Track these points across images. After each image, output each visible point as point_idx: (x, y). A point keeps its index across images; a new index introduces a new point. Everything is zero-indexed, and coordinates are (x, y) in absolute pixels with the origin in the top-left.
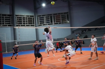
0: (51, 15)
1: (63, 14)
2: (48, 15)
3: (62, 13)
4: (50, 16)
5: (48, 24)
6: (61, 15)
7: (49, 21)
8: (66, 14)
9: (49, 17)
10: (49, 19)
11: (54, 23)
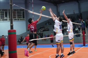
0: (6, 10)
1: (19, 11)
2: (2, 10)
3: (18, 10)
4: (4, 11)
5: (3, 20)
6: (17, 11)
7: (4, 16)
8: (22, 11)
9: (4, 12)
10: (4, 14)
11: (9, 19)
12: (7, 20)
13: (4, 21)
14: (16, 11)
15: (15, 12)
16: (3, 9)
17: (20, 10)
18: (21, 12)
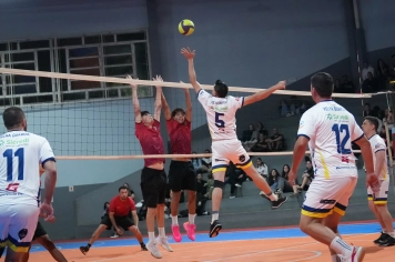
0: (45, 43)
1: (116, 43)
3: (109, 38)
4: (34, 51)
5: (27, 101)
6: (103, 44)
8: (132, 43)
9: (30, 56)
11: (59, 93)
12: (49, 99)
13: (36, 105)
14: (101, 46)
15: (95, 51)
16: (24, 40)
17: (122, 37)
18: (129, 46)
